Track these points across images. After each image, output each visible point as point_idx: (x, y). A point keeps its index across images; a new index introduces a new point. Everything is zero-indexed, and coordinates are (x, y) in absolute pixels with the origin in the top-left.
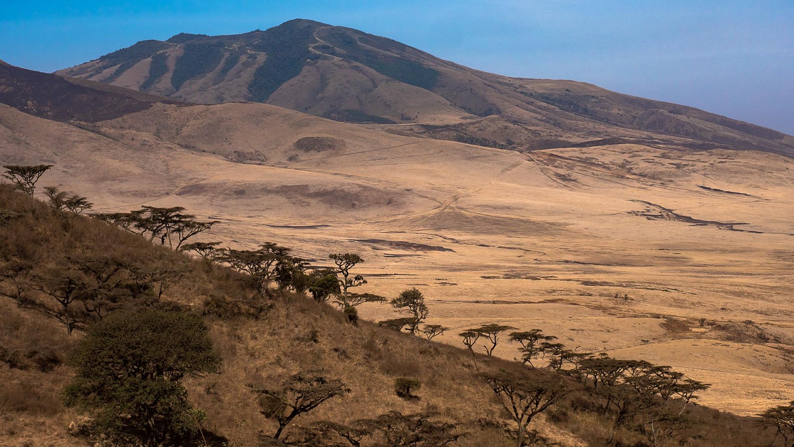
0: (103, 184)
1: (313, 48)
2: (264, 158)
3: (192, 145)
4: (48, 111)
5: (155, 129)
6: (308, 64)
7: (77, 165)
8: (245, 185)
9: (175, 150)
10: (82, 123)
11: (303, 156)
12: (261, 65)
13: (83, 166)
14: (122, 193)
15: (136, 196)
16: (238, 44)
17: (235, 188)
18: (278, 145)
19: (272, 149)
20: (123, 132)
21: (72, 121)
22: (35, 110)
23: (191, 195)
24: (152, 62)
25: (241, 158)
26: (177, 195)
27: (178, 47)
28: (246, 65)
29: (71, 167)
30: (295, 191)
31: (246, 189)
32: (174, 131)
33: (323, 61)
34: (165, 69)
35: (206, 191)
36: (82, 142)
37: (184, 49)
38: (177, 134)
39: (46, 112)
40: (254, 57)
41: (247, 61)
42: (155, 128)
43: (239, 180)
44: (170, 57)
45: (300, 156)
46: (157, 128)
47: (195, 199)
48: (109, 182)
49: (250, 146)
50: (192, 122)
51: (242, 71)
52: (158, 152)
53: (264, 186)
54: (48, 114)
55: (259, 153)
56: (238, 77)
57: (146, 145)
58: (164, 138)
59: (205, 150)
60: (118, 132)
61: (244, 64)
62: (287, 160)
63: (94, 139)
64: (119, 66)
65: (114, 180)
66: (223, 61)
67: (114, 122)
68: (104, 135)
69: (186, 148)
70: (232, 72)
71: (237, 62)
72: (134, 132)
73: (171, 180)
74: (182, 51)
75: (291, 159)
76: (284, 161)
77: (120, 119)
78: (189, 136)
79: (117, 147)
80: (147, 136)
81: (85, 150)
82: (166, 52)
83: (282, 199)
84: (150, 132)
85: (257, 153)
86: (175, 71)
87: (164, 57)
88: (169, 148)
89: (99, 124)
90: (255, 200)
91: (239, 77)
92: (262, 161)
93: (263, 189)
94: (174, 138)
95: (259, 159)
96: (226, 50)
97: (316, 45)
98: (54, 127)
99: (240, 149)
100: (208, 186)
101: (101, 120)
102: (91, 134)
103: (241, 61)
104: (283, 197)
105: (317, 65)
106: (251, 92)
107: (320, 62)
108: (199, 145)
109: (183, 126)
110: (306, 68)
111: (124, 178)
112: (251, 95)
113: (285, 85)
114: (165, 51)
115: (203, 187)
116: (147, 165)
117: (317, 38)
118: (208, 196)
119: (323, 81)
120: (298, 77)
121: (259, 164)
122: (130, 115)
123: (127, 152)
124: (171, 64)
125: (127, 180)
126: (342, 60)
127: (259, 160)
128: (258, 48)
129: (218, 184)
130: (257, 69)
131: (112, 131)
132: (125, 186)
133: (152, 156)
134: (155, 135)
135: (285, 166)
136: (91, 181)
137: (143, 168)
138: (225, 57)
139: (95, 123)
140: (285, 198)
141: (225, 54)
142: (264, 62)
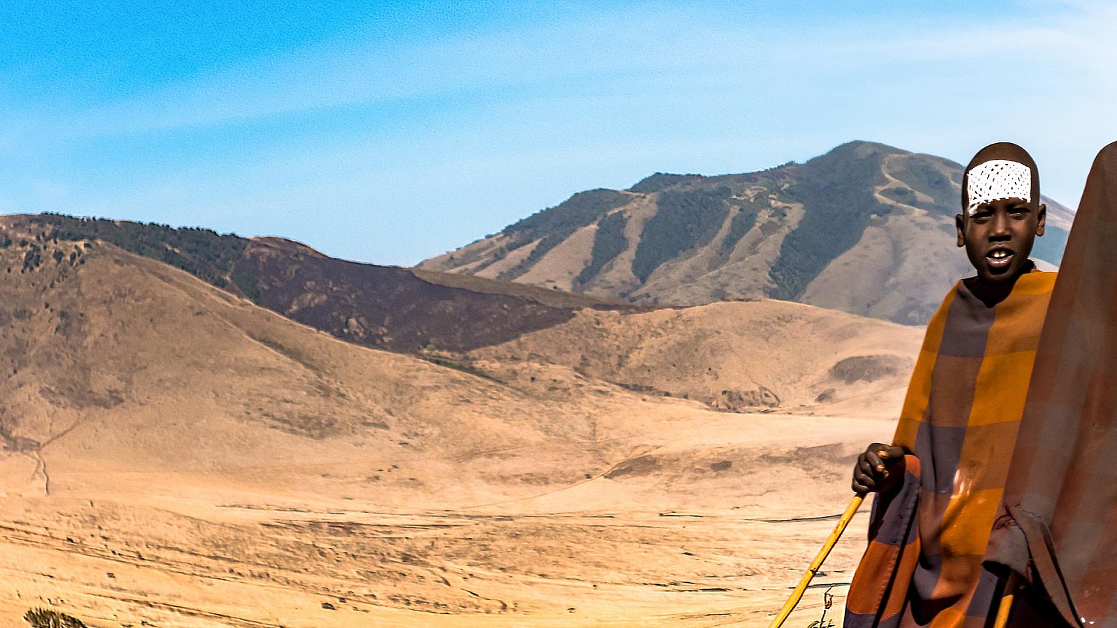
0: (471, 464)
1: (882, 193)
2: (774, 400)
3: (647, 384)
4: (384, 335)
5: (580, 357)
6: (873, 223)
7: (427, 431)
8: (732, 453)
9: (612, 395)
10: (445, 353)
11: (844, 391)
12: (795, 227)
13: (436, 431)
14: (504, 479)
15: (530, 483)
16: (756, 189)
17: (713, 459)
18: (802, 375)
19: (790, 383)
20: (516, 367)
21: (425, 351)
22: (361, 334)
23: (633, 477)
24: (598, 232)
25: (734, 402)
26: (605, 477)
27: (646, 201)
28: (768, 229)
29: (416, 434)
30: (820, 456)
31: (734, 460)
32: (614, 360)
33: (897, 217)
34: (622, 244)
35: (659, 468)
36: (437, 388)
37: (658, 203)
38: (620, 365)
39: (380, 337)
40: (781, 213)
41: (770, 222)
42: (578, 356)
43: (721, 444)
44: (631, 220)
45: (838, 392)
46: (582, 356)
47: (638, 482)
48: (483, 459)
49: (752, 380)
50: (648, 341)
51: (760, 240)
52: (579, 400)
53: (766, 452)
54: (383, 341)
55: (767, 392)
56: (752, 254)
57: (556, 389)
58: (595, 374)
59: (671, 392)
60: (507, 367)
61: (763, 228)
62: (816, 401)
63: (459, 382)
64: (536, 243)
65: (490, 456)
66: (727, 223)
67: (501, 349)
68: (481, 374)
69: (634, 390)
70: (743, 243)
71: (752, 224)
72: (537, 365)
73: (597, 452)
74: (654, 207)
75: (821, 398)
76: (811, 402)
77: (513, 343)
78: (643, 368)
79: (501, 395)
80: (560, 372)
81: (440, 404)
82: (625, 211)
83: (795, 471)
84: (568, 363)
85: (763, 392)
86: (640, 246)
87: (620, 221)
88: (601, 392)
89: (474, 353)
90: (747, 478)
91: (756, 252)
92: (772, 405)
93: (763, 457)
94: (613, 373)
95: (766, 402)
96: (735, 202)
97: (886, 187)
98: (389, 363)
99: (733, 386)
100: (665, 460)
101: (477, 346)
102: (455, 373)
103: (758, 222)
104: (798, 467)
105: (887, 224)
106: (775, 279)
107: (891, 218)
108: (661, 384)
109: (631, 350)
110: (870, 231)
111: (511, 451)
112: (775, 286)
113: (835, 265)
114: (621, 209)
115: (655, 461)
116: (556, 427)
117: (888, 176)
118: (662, 477)
119: (897, 253)
120: (857, 249)
121: (766, 412)
122: (531, 335)
123: (522, 403)
124: (633, 233)
125: (514, 456)
126: (927, 215)
127: (765, 404)
128: (790, 195)
129: (683, 454)
130: (787, 236)
131: (497, 365)
132: (509, 466)
133: (566, 408)
134: (576, 369)
135: (811, 412)
136: (449, 459)
137: (547, 431)
138: (732, 215)
139: (468, 354)
140: (800, 470)
141: (732, 210)
142: (800, 223)
